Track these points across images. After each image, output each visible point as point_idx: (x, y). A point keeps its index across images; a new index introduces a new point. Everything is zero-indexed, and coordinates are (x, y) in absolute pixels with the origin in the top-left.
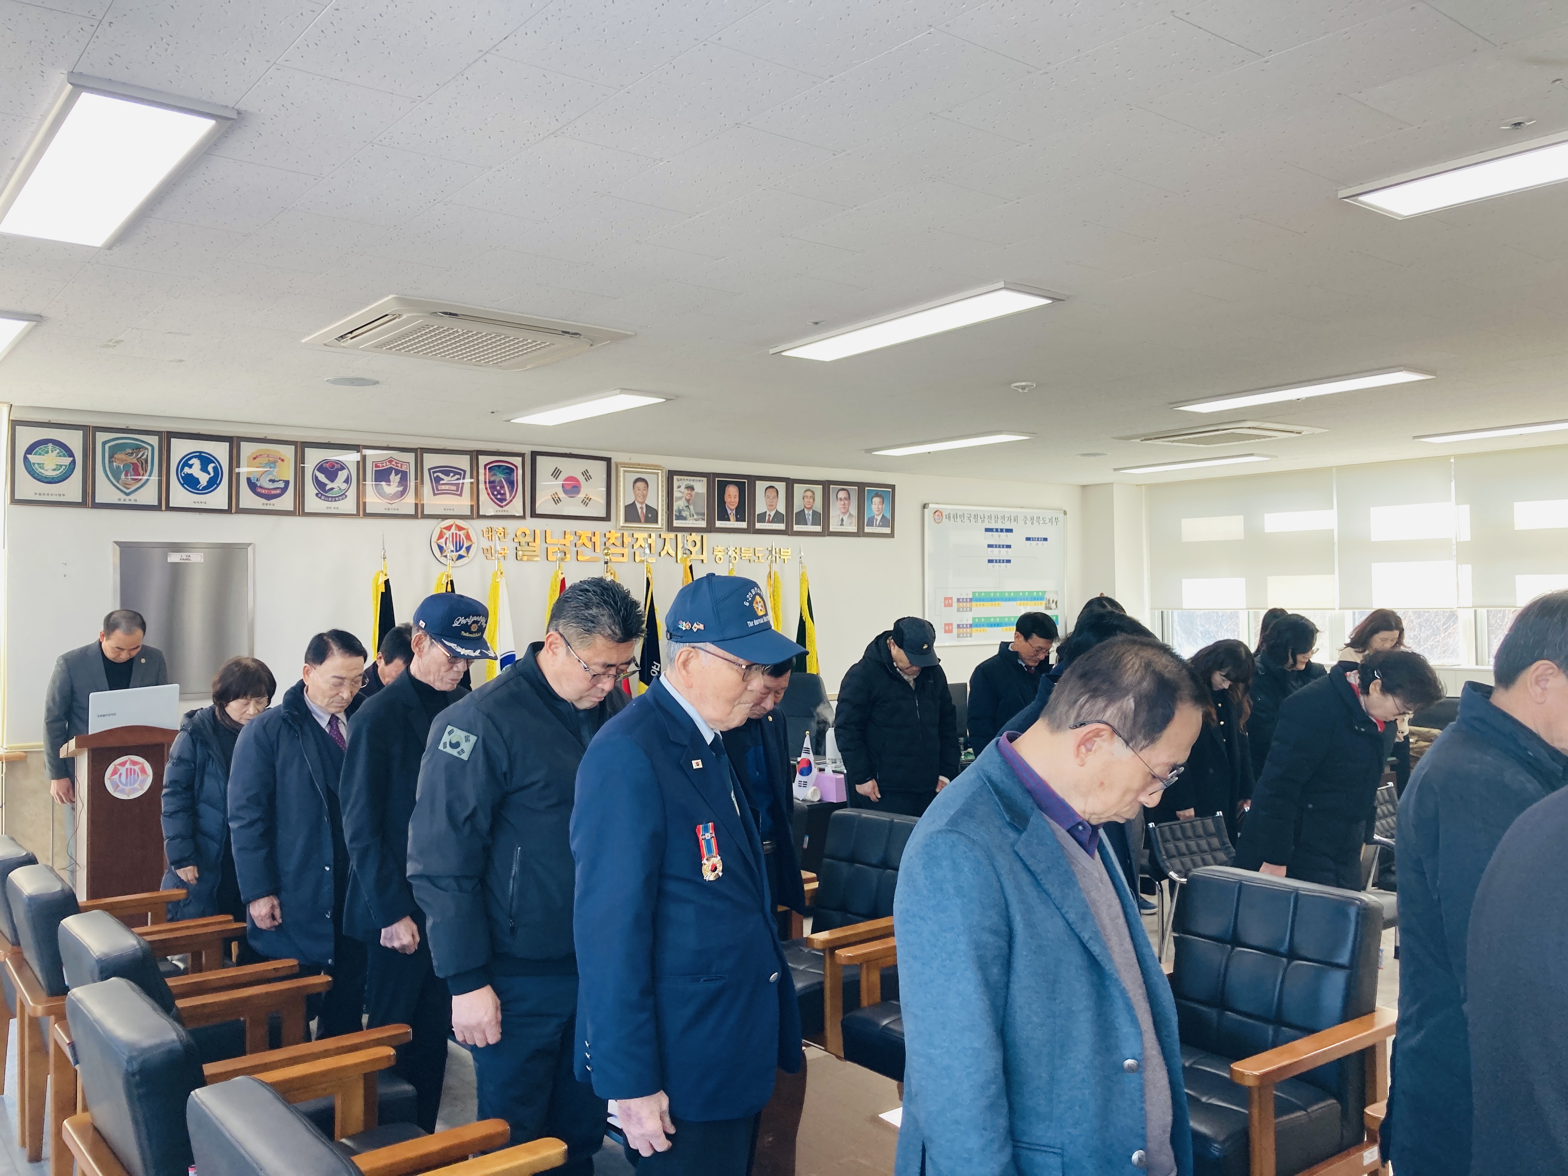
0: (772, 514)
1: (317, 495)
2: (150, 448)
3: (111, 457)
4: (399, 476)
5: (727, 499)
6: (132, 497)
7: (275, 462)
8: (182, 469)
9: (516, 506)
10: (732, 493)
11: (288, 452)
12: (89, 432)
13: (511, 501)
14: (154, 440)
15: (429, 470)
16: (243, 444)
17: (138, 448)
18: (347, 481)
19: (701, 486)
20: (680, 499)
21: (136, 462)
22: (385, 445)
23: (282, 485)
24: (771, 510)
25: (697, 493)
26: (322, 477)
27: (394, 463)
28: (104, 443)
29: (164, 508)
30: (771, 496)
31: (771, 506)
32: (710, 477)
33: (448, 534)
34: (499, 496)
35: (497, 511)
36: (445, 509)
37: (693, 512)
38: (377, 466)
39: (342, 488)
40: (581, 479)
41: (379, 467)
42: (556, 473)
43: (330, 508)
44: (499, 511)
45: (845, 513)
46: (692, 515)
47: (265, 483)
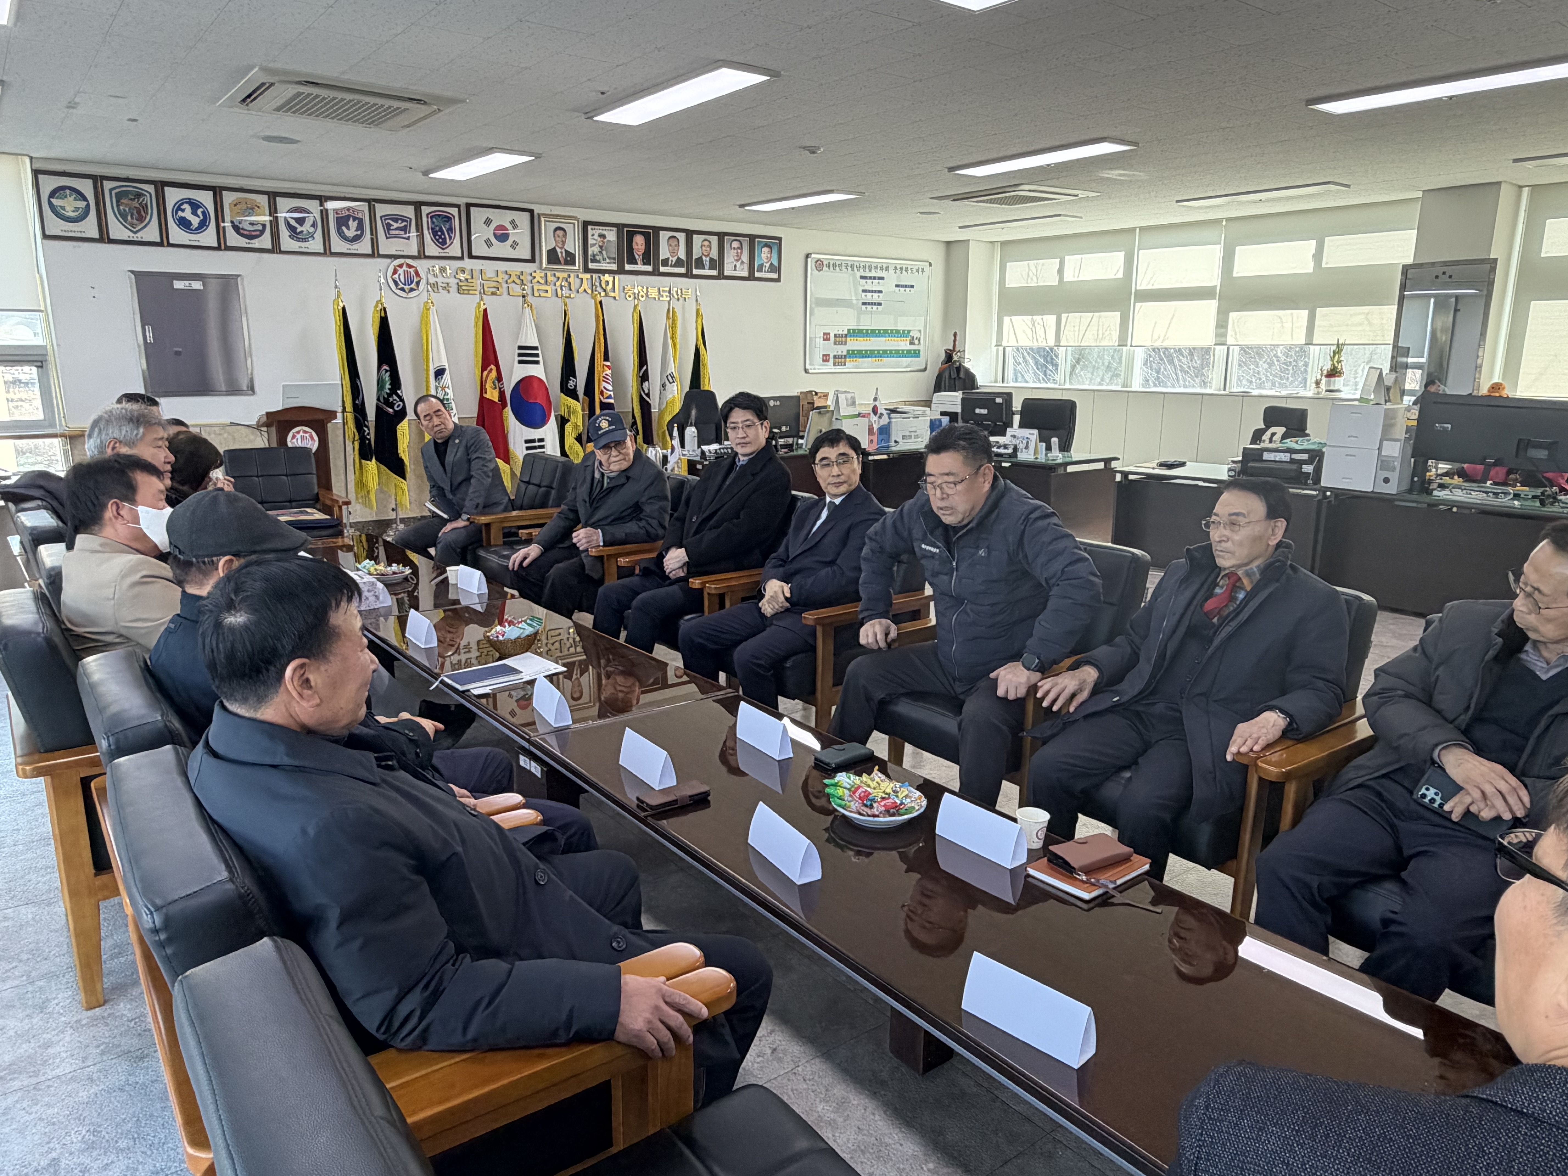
0: (674, 259)
1: (290, 236)
2: (148, 195)
3: (118, 202)
4: (356, 222)
5: (634, 246)
6: (139, 235)
8: (176, 213)
9: (455, 249)
10: (639, 241)
11: (262, 200)
12: (97, 180)
13: (451, 245)
14: (151, 188)
15: (381, 217)
16: (225, 193)
17: (139, 195)
18: (314, 225)
19: (611, 235)
20: (594, 245)
21: (137, 205)
22: (342, 195)
23: (260, 228)
24: (673, 257)
25: (608, 241)
26: (292, 222)
27: (351, 211)
28: (111, 190)
29: (165, 244)
30: (673, 245)
31: (673, 253)
32: (619, 227)
33: (401, 271)
34: (440, 240)
35: (439, 253)
36: (396, 250)
37: (605, 256)
38: (337, 213)
39: (310, 231)
40: (509, 227)
41: (339, 214)
42: (488, 222)
43: (303, 247)
44: (441, 253)
45: (737, 261)
46: (604, 259)
47: (246, 226)
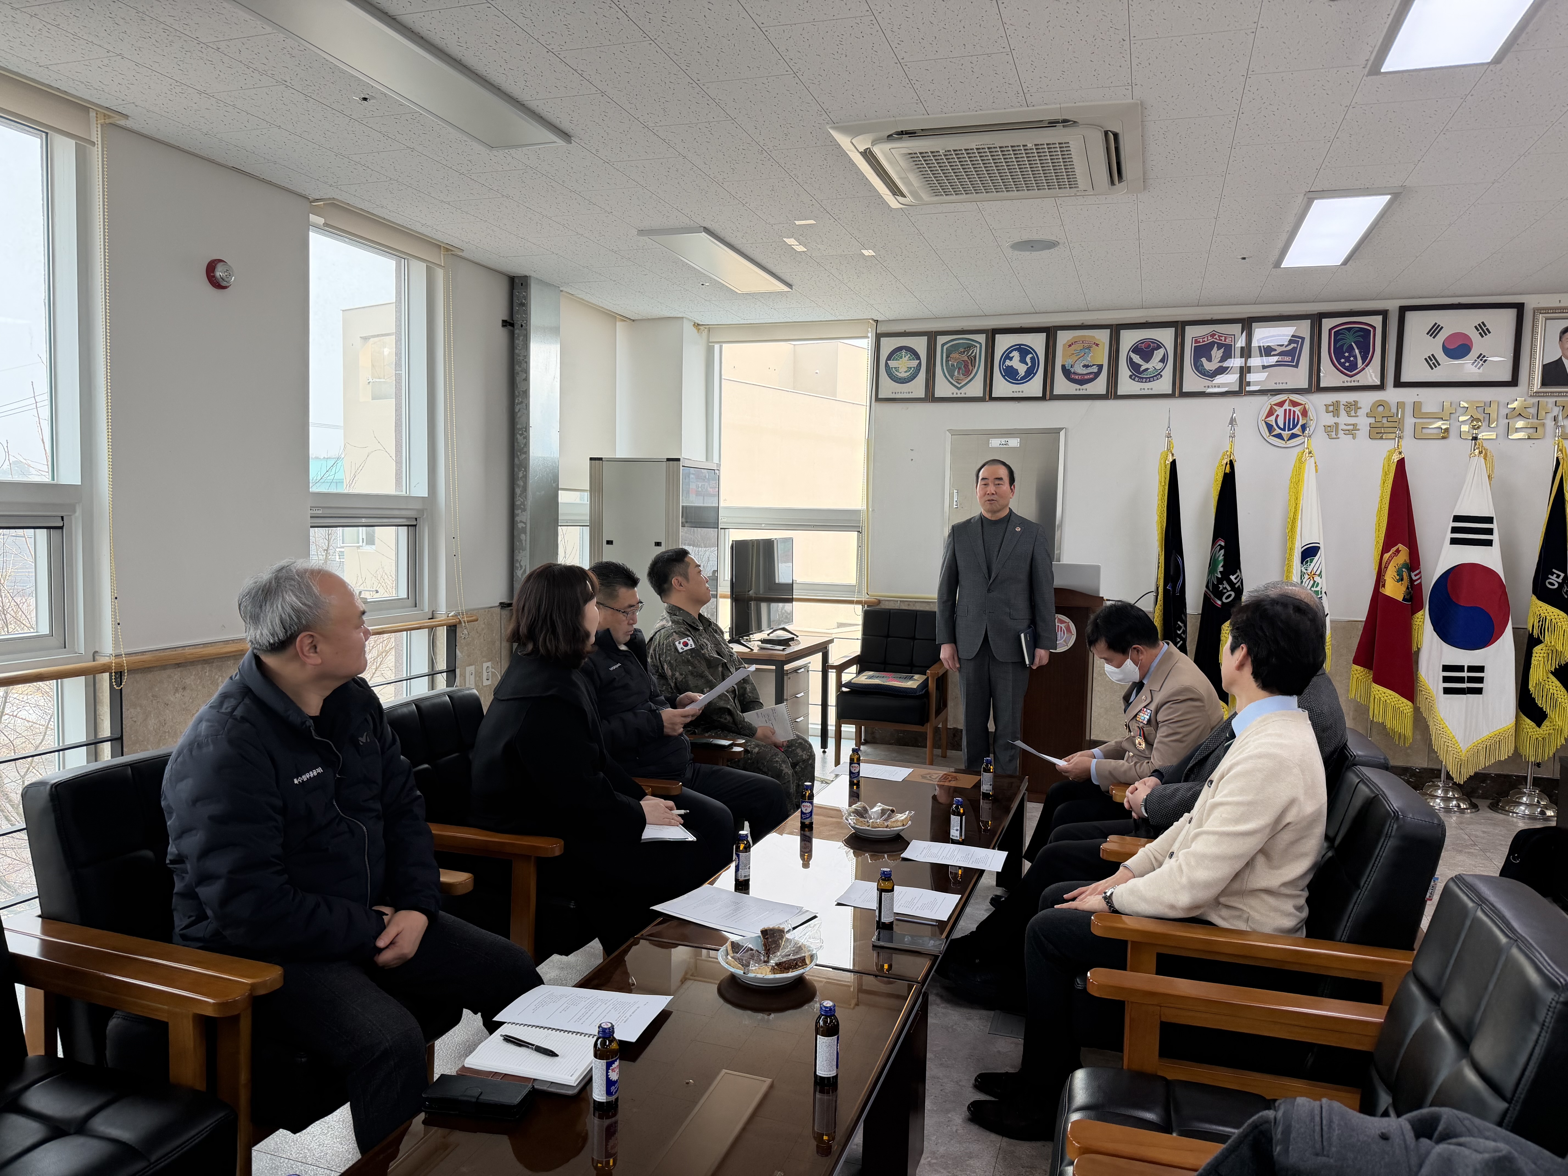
1: (1131, 376)
2: (978, 346)
3: (948, 357)
4: (1222, 350)
6: (963, 391)
7: (1089, 348)
8: (1004, 362)
9: (1370, 375)
11: (1103, 336)
12: (932, 337)
13: (1363, 369)
14: (981, 338)
15: (1258, 341)
16: (1060, 334)
17: (969, 347)
18: (1163, 360)
21: (966, 359)
26: (1136, 359)
27: (1217, 336)
28: (943, 345)
29: (987, 398)
33: (1280, 411)
34: (1347, 364)
35: (1344, 382)
36: (1276, 383)
38: (1196, 342)
39: (1157, 368)
40: (1474, 335)
41: (1199, 342)
42: (1435, 330)
43: (1144, 389)
44: (1347, 382)
47: (1079, 369)
